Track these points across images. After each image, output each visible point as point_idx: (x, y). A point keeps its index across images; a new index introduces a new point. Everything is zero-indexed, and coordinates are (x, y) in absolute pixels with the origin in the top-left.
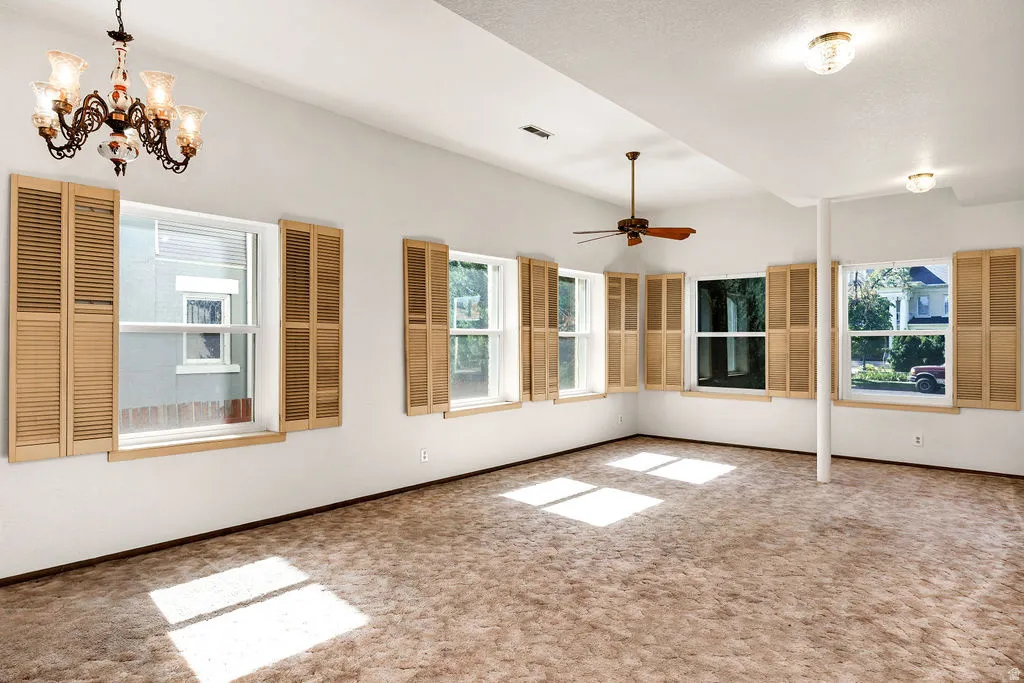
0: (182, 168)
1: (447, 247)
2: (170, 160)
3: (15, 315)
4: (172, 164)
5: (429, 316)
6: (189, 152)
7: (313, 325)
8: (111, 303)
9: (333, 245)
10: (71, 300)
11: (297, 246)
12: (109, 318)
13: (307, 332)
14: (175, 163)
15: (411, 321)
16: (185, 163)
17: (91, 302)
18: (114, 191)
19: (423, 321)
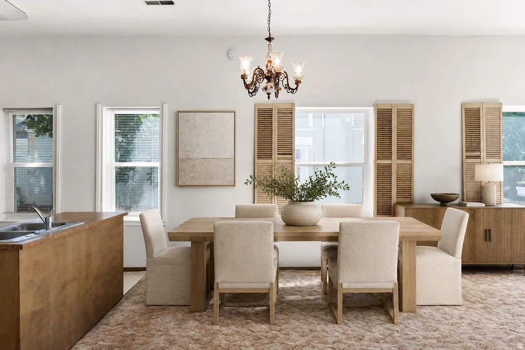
0: (295, 91)
1: (501, 104)
2: (290, 88)
3: (257, 161)
4: (291, 90)
5: (483, 154)
6: (298, 82)
7: (395, 161)
8: (291, 154)
9: (407, 115)
10: (276, 154)
11: (384, 118)
12: (290, 161)
13: (390, 166)
14: (292, 89)
15: (467, 157)
16: (296, 88)
17: (283, 154)
18: (292, 104)
19: (479, 157)
